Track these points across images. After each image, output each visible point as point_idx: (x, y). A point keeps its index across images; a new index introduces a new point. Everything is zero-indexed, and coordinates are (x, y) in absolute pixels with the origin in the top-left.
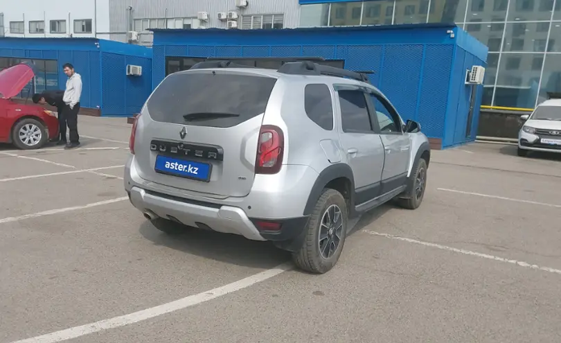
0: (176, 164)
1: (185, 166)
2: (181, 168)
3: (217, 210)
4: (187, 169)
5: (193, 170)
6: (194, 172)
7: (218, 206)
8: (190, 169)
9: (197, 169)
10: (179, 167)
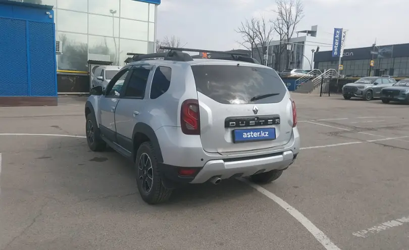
0: (252, 133)
1: (258, 133)
2: (256, 135)
3: (281, 156)
4: (260, 134)
5: (265, 134)
6: (266, 135)
7: (281, 153)
8: (263, 134)
9: (267, 133)
10: (254, 135)
